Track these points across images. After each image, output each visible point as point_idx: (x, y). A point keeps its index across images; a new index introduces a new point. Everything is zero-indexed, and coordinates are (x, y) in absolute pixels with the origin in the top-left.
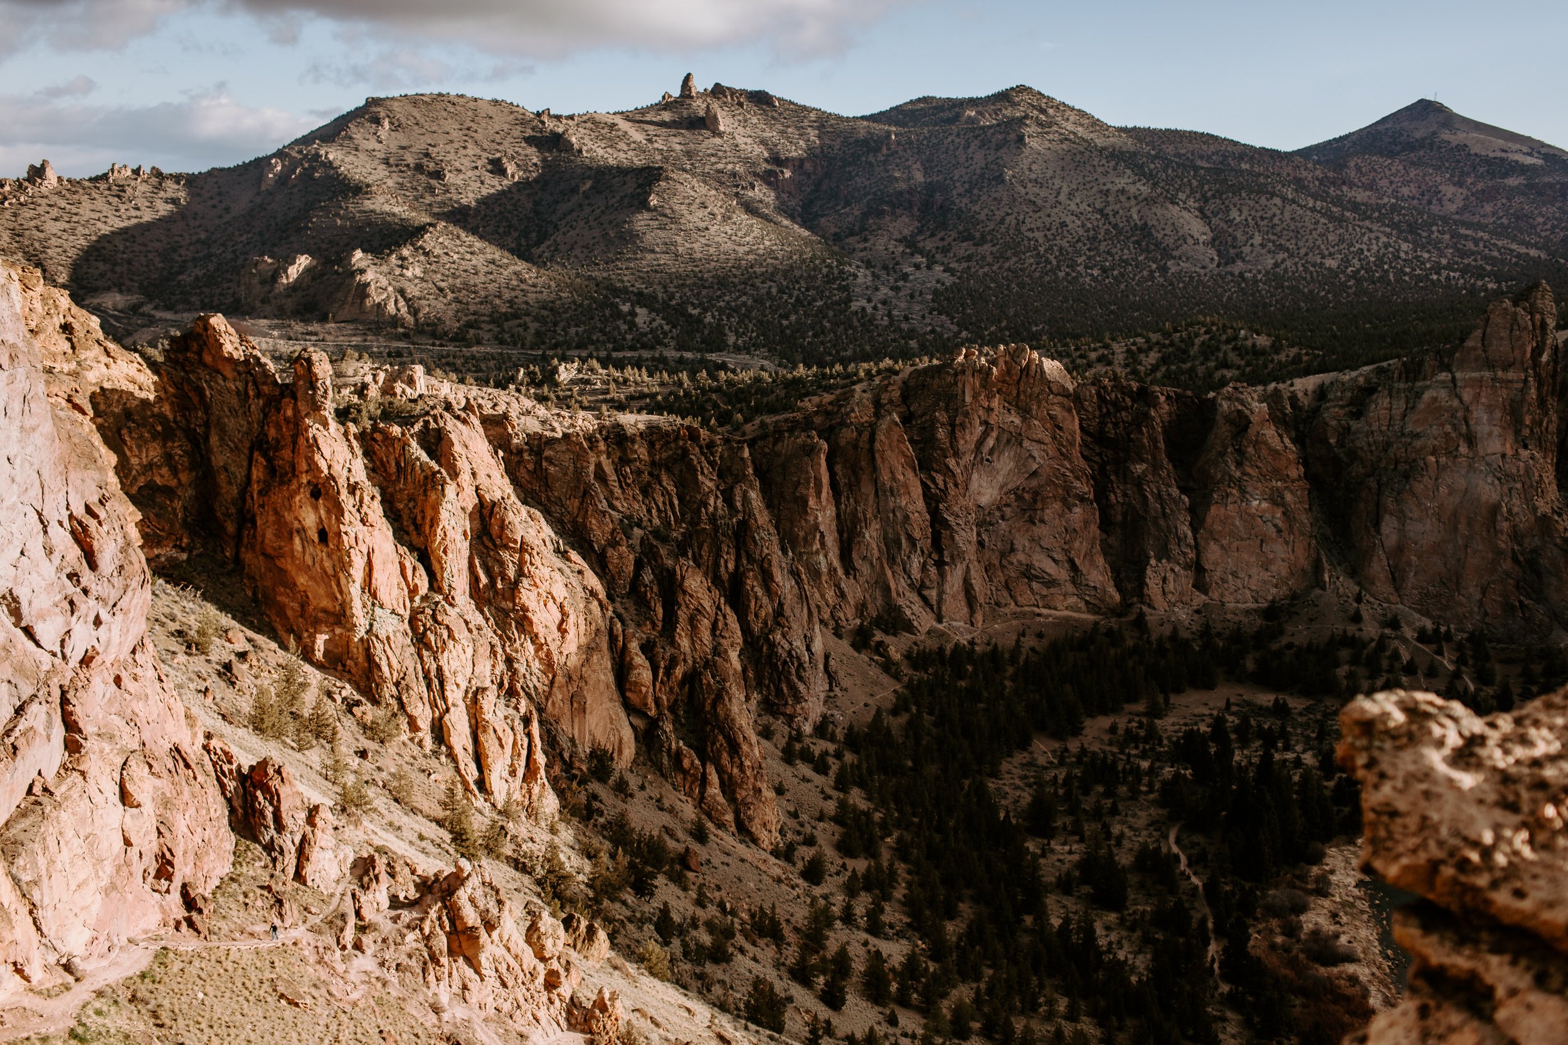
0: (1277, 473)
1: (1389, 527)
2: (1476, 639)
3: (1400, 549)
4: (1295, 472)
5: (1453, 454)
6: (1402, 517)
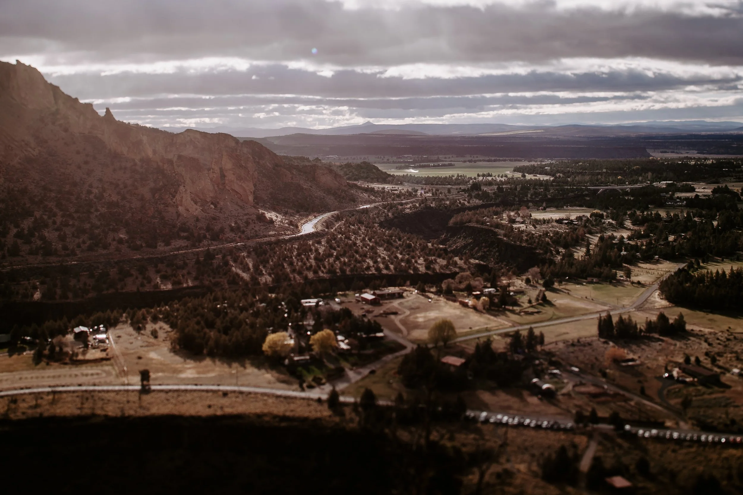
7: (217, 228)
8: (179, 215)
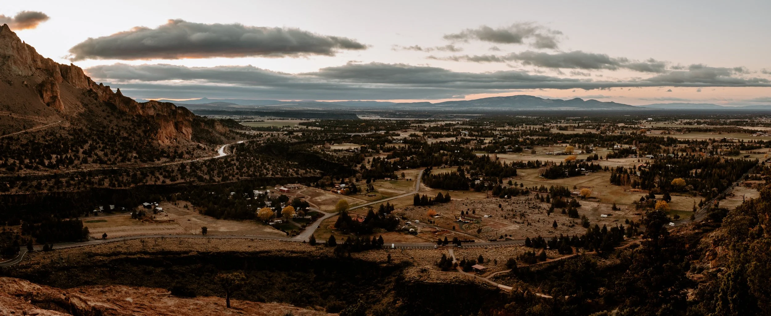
7: (179, 152)
8: (159, 145)
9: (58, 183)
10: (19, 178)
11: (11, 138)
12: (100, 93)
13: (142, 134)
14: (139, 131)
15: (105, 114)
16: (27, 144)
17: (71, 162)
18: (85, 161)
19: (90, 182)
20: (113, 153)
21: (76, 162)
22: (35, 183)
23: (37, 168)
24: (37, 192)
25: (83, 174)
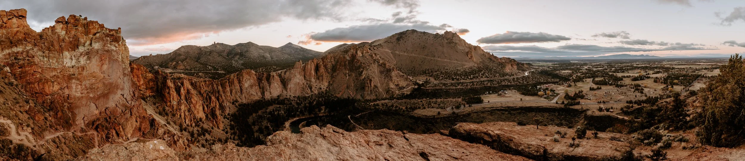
0: (277, 81)
1: (289, 85)
2: (298, 96)
3: (290, 88)
4: (279, 81)
5: (294, 77)
6: (290, 85)
7: (513, 74)
9: (473, 84)
10: (460, 83)
11: (458, 70)
12: (487, 55)
13: (500, 68)
14: (500, 67)
15: (488, 62)
16: (463, 72)
17: (477, 77)
18: (482, 77)
19: (483, 84)
20: (491, 74)
21: (479, 77)
22: (466, 84)
23: (466, 80)
24: (466, 87)
25: (481, 81)
